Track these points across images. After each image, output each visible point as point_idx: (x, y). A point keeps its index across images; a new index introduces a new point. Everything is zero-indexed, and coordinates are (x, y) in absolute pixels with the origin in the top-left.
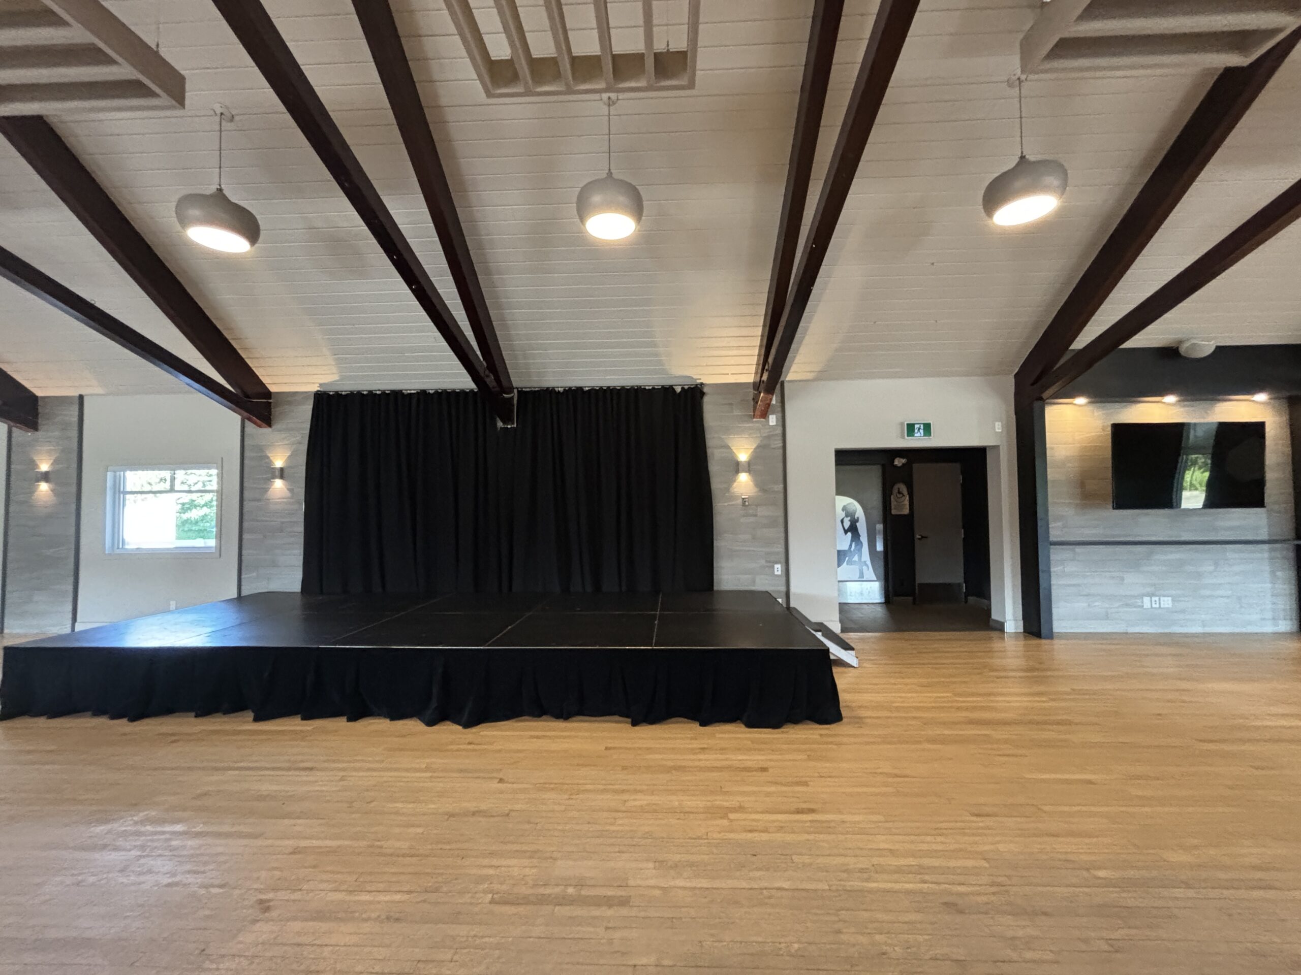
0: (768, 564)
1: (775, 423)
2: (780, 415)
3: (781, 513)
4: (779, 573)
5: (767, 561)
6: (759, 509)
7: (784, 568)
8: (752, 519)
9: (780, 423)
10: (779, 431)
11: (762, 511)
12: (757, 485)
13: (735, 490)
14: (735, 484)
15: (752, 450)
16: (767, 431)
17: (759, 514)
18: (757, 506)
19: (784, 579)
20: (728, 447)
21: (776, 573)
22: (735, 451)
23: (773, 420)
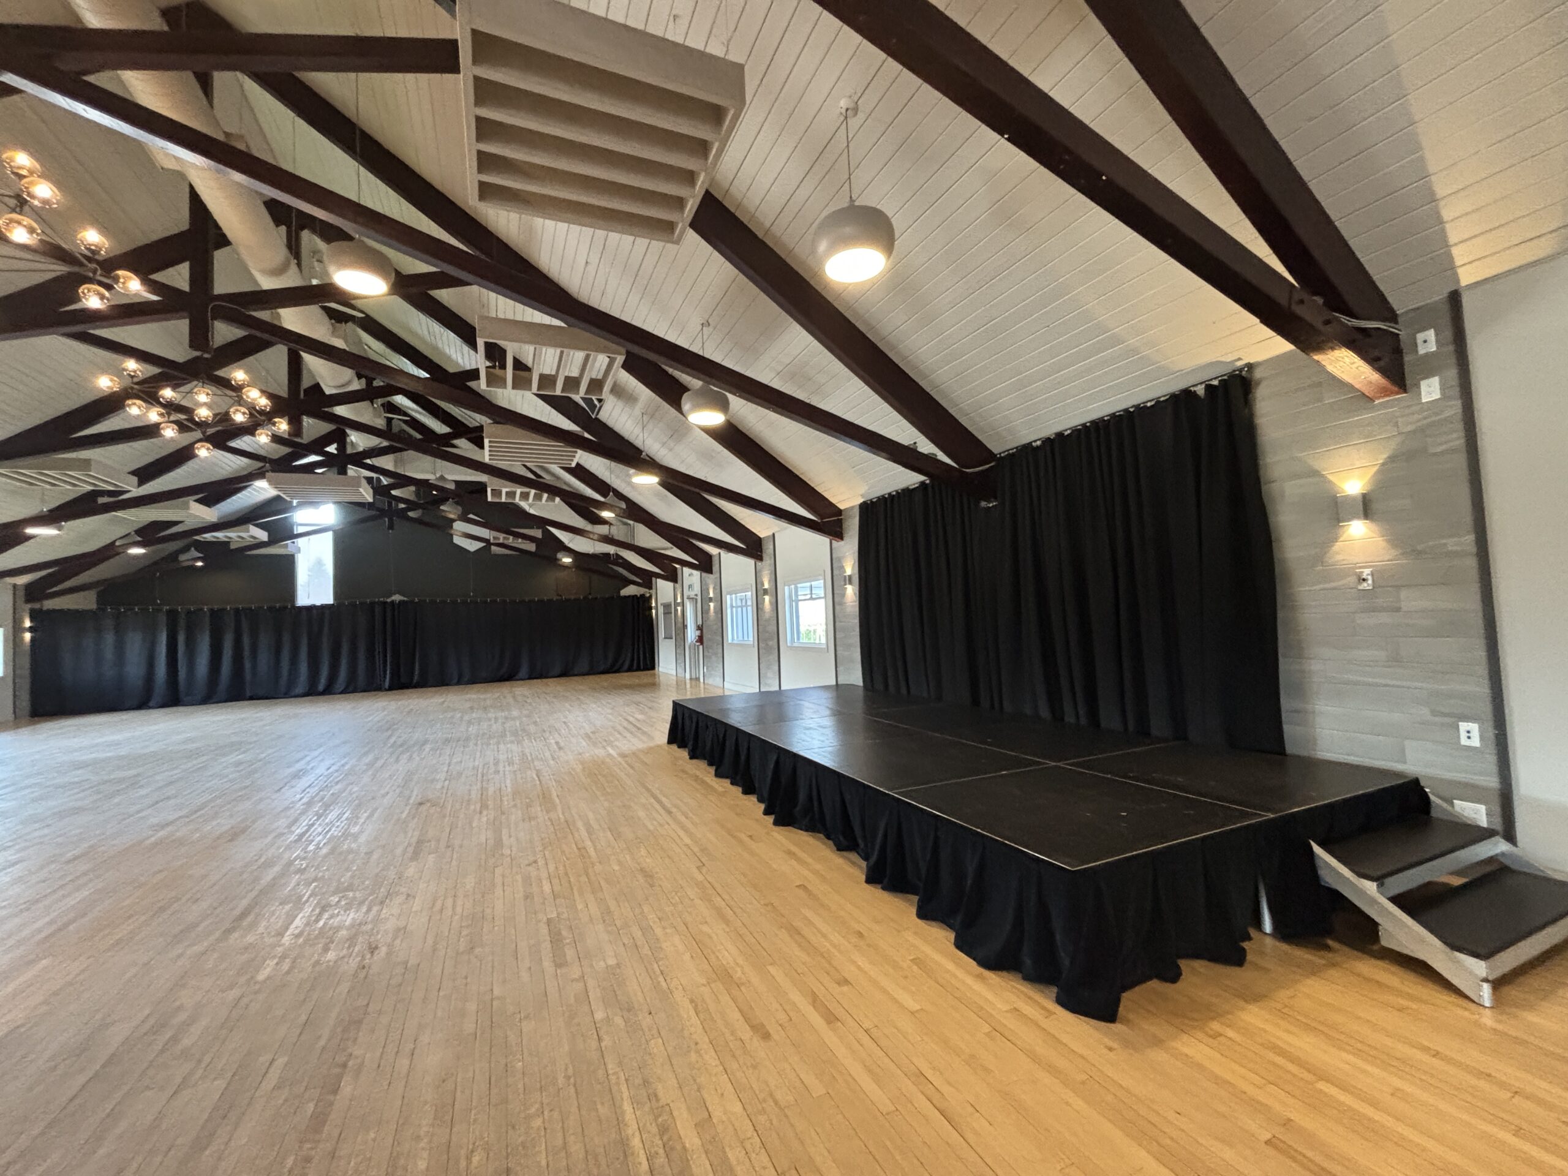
0: (1437, 719)
1: (1437, 396)
2: (1453, 373)
3: (1473, 603)
4: (1476, 742)
5: (1434, 713)
6: (1403, 594)
7: (1491, 733)
8: (1384, 618)
9: (1456, 391)
10: (1456, 410)
11: (1412, 601)
12: (1395, 541)
13: (1339, 557)
14: (1338, 546)
15: (1375, 469)
16: (1415, 418)
17: (1405, 606)
18: (1398, 587)
19: (1491, 760)
20: (1316, 473)
21: (1464, 741)
22: (1331, 477)
23: (1430, 390)
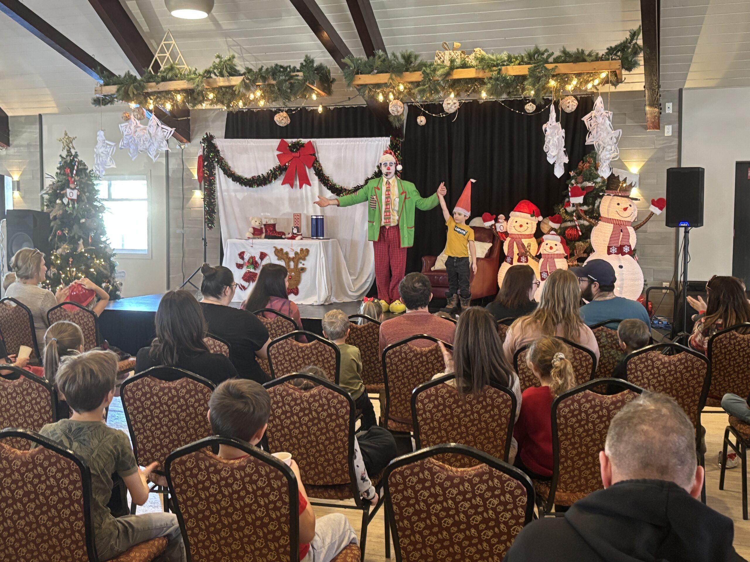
0: (655, 282)
1: (670, 134)
2: (676, 125)
5: (655, 279)
6: (649, 225)
8: (640, 235)
9: (676, 134)
10: (675, 143)
11: (652, 227)
12: (648, 199)
15: (644, 163)
16: (662, 142)
17: (648, 230)
20: (619, 160)
22: (626, 163)
23: (668, 131)
